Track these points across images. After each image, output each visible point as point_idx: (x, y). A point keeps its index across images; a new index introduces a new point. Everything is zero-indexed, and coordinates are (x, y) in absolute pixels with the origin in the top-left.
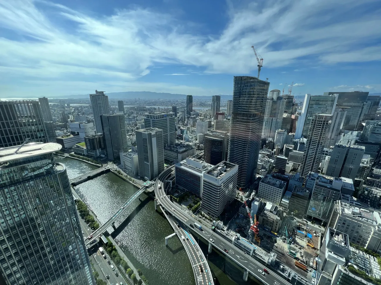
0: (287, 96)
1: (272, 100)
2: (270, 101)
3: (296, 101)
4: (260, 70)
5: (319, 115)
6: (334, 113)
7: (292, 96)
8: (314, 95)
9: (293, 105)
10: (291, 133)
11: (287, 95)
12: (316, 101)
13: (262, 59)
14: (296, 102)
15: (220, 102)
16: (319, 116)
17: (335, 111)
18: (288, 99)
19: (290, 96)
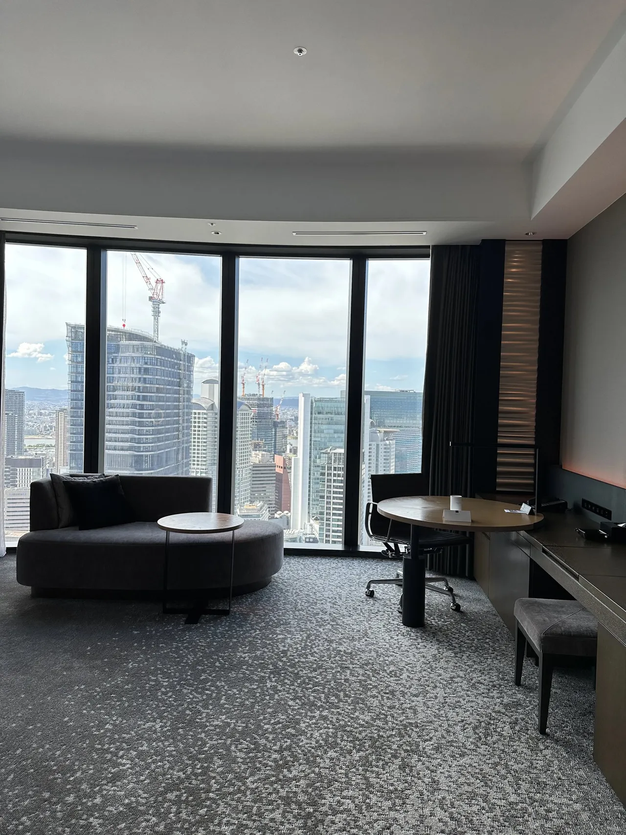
0: (254, 400)
1: (212, 409)
2: (205, 414)
3: (280, 412)
4: (159, 312)
5: (335, 451)
6: (370, 445)
7: (267, 399)
8: (318, 397)
9: (275, 425)
10: (279, 512)
11: (254, 395)
12: (327, 413)
13: (162, 282)
14: (281, 417)
15: (21, 415)
16: (335, 454)
17: (371, 440)
18: (259, 406)
19: (264, 399)
